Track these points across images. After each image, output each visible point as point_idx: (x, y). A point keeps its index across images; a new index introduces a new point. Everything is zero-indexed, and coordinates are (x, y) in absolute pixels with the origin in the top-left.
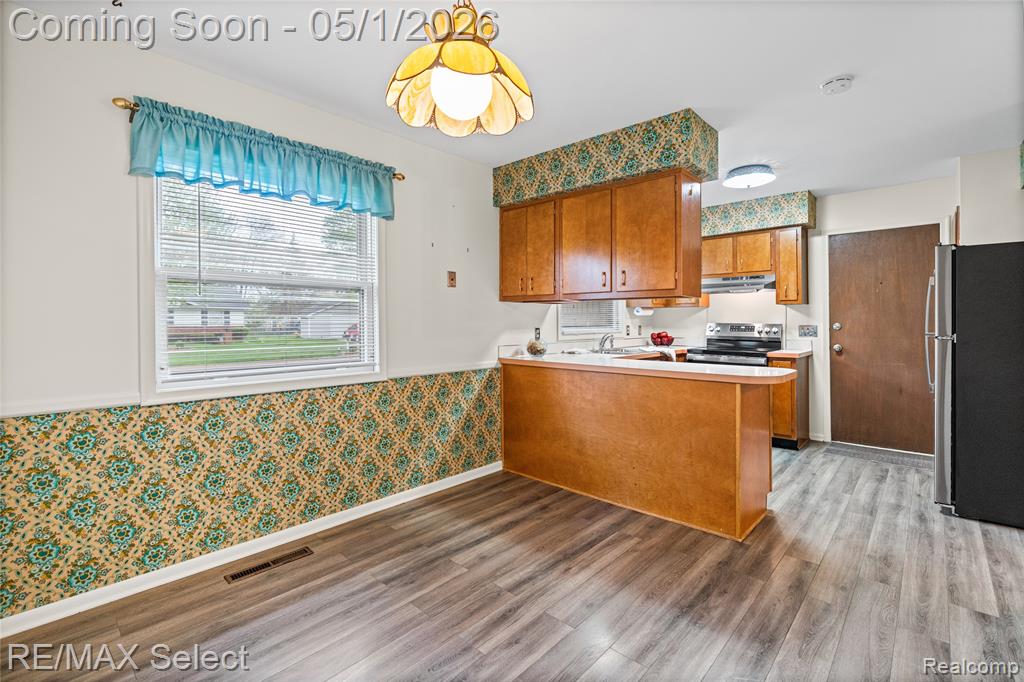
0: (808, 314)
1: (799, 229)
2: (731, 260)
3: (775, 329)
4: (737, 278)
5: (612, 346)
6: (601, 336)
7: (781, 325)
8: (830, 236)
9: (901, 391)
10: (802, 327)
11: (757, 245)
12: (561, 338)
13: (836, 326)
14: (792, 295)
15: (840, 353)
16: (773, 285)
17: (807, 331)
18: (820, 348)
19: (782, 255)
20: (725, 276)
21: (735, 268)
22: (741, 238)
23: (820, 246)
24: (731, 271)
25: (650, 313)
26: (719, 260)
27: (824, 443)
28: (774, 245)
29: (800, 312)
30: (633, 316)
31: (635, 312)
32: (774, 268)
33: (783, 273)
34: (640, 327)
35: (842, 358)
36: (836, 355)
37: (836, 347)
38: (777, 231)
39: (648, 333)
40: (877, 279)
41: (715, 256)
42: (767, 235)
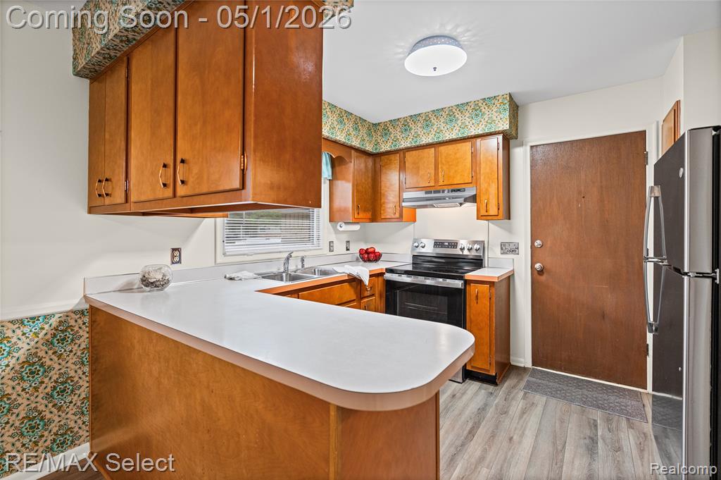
0: (510, 230)
1: (500, 137)
2: (433, 172)
3: (477, 246)
4: (439, 192)
5: (303, 266)
6: (286, 255)
7: (483, 242)
8: (532, 147)
9: (603, 316)
10: (503, 245)
11: (458, 155)
12: (220, 259)
13: (538, 243)
14: (493, 211)
15: (541, 272)
16: (473, 199)
17: (510, 249)
18: (521, 267)
19: (483, 165)
20: (429, 189)
21: (436, 181)
22: (442, 149)
23: (521, 156)
24: (432, 184)
25: (357, 227)
26: (421, 172)
27: (525, 369)
28: (474, 155)
29: (501, 227)
30: (337, 231)
31: (338, 227)
32: (475, 180)
33: (484, 185)
34: (348, 242)
35: (543, 278)
36: (537, 274)
37: (538, 266)
38: (478, 140)
39: (355, 249)
40: (580, 192)
41: (418, 168)
42: (468, 145)
